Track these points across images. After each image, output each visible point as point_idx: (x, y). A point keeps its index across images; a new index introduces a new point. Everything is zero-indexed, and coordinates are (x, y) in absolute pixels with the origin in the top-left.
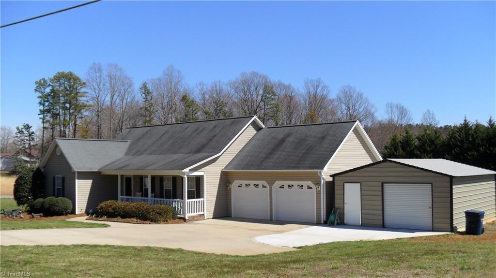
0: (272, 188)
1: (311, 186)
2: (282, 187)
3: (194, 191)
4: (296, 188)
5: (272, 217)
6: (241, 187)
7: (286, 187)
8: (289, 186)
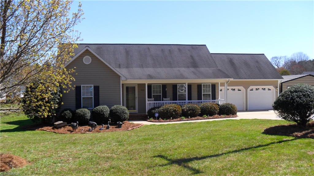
0: (247, 90)
1: (270, 89)
2: (252, 90)
3: (210, 94)
4: (261, 90)
5: (247, 108)
6: (222, 91)
7: (254, 90)
8: (256, 89)
